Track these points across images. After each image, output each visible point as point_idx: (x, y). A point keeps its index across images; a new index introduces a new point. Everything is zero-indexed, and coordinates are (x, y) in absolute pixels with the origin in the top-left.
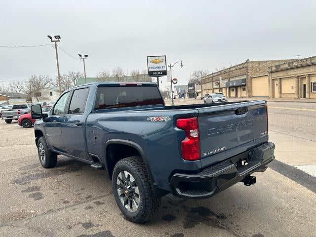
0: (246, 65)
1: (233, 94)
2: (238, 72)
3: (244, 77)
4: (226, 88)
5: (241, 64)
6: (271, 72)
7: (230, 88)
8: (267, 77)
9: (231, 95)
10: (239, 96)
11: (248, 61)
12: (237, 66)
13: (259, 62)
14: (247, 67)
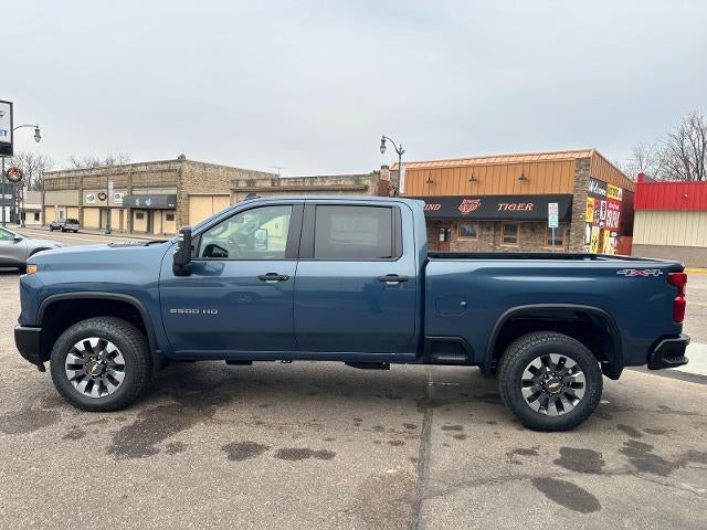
0: (178, 166)
1: (140, 225)
2: (158, 179)
3: (173, 191)
4: (121, 209)
5: (166, 162)
6: (237, 192)
7: (132, 210)
8: (229, 199)
9: (136, 228)
10: (157, 230)
11: (182, 159)
12: (155, 163)
13: (205, 166)
14: (180, 172)
